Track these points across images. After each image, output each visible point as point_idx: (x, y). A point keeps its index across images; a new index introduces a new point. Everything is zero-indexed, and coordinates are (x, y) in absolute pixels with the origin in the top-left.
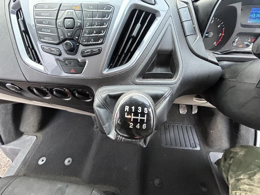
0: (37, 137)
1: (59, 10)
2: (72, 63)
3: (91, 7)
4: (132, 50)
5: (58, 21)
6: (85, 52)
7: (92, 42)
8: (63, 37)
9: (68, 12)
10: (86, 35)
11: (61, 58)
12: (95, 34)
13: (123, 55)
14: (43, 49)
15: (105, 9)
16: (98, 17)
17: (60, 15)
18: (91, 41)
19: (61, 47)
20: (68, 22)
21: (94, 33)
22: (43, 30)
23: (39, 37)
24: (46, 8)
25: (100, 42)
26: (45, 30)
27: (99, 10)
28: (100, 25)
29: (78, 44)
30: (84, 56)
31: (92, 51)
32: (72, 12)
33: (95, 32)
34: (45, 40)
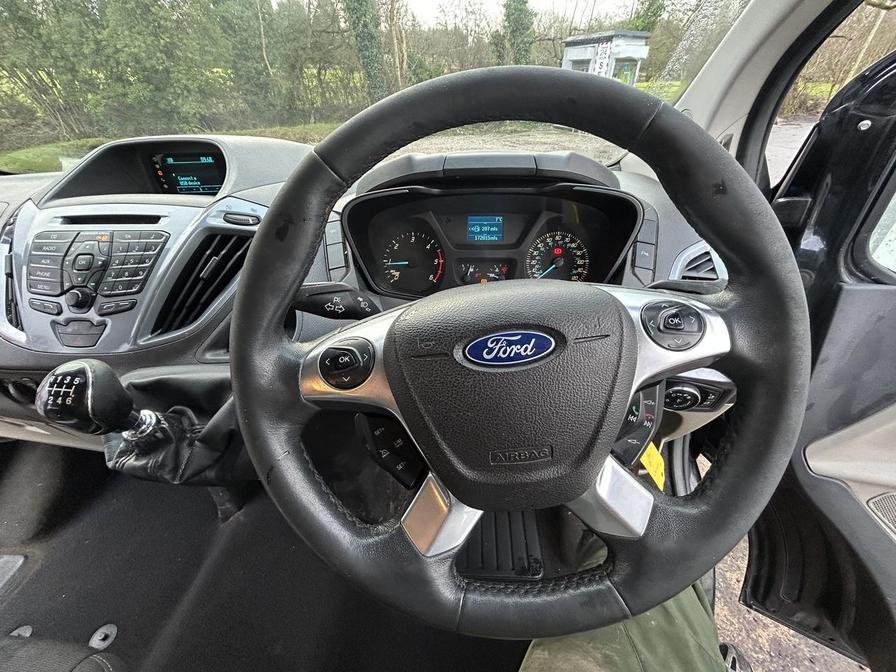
0: (26, 557)
1: (73, 242)
3: (127, 236)
4: (202, 301)
5: (67, 258)
6: (106, 308)
8: (68, 284)
9: (87, 245)
10: (110, 279)
11: (61, 318)
12: (127, 277)
13: (184, 311)
14: (31, 304)
15: (152, 238)
16: (137, 251)
17: (72, 249)
18: (119, 289)
19: (62, 300)
20: (82, 261)
21: (124, 276)
22: (39, 273)
23: (30, 285)
24: (53, 239)
25: (134, 290)
26: (42, 274)
27: (140, 241)
28: (139, 263)
29: (94, 294)
30: (101, 315)
31: (118, 305)
32: (93, 245)
33: (127, 274)
34: (38, 289)
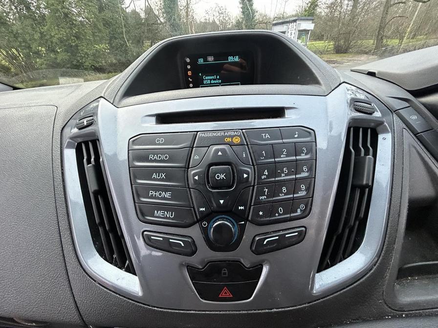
1: (192, 147)
2: (223, 272)
3: (265, 136)
5: (191, 172)
6: (265, 243)
7: (280, 215)
8: (204, 209)
9: (217, 151)
10: (264, 199)
12: (285, 194)
15: (296, 136)
16: (287, 156)
17: (195, 158)
18: (278, 213)
19: (195, 232)
20: (220, 174)
21: (282, 193)
22: (152, 193)
23: (141, 210)
24: (159, 144)
25: (299, 212)
26: (157, 194)
27: (285, 141)
28: (295, 173)
29: (243, 223)
33: (284, 190)
34: (156, 217)
